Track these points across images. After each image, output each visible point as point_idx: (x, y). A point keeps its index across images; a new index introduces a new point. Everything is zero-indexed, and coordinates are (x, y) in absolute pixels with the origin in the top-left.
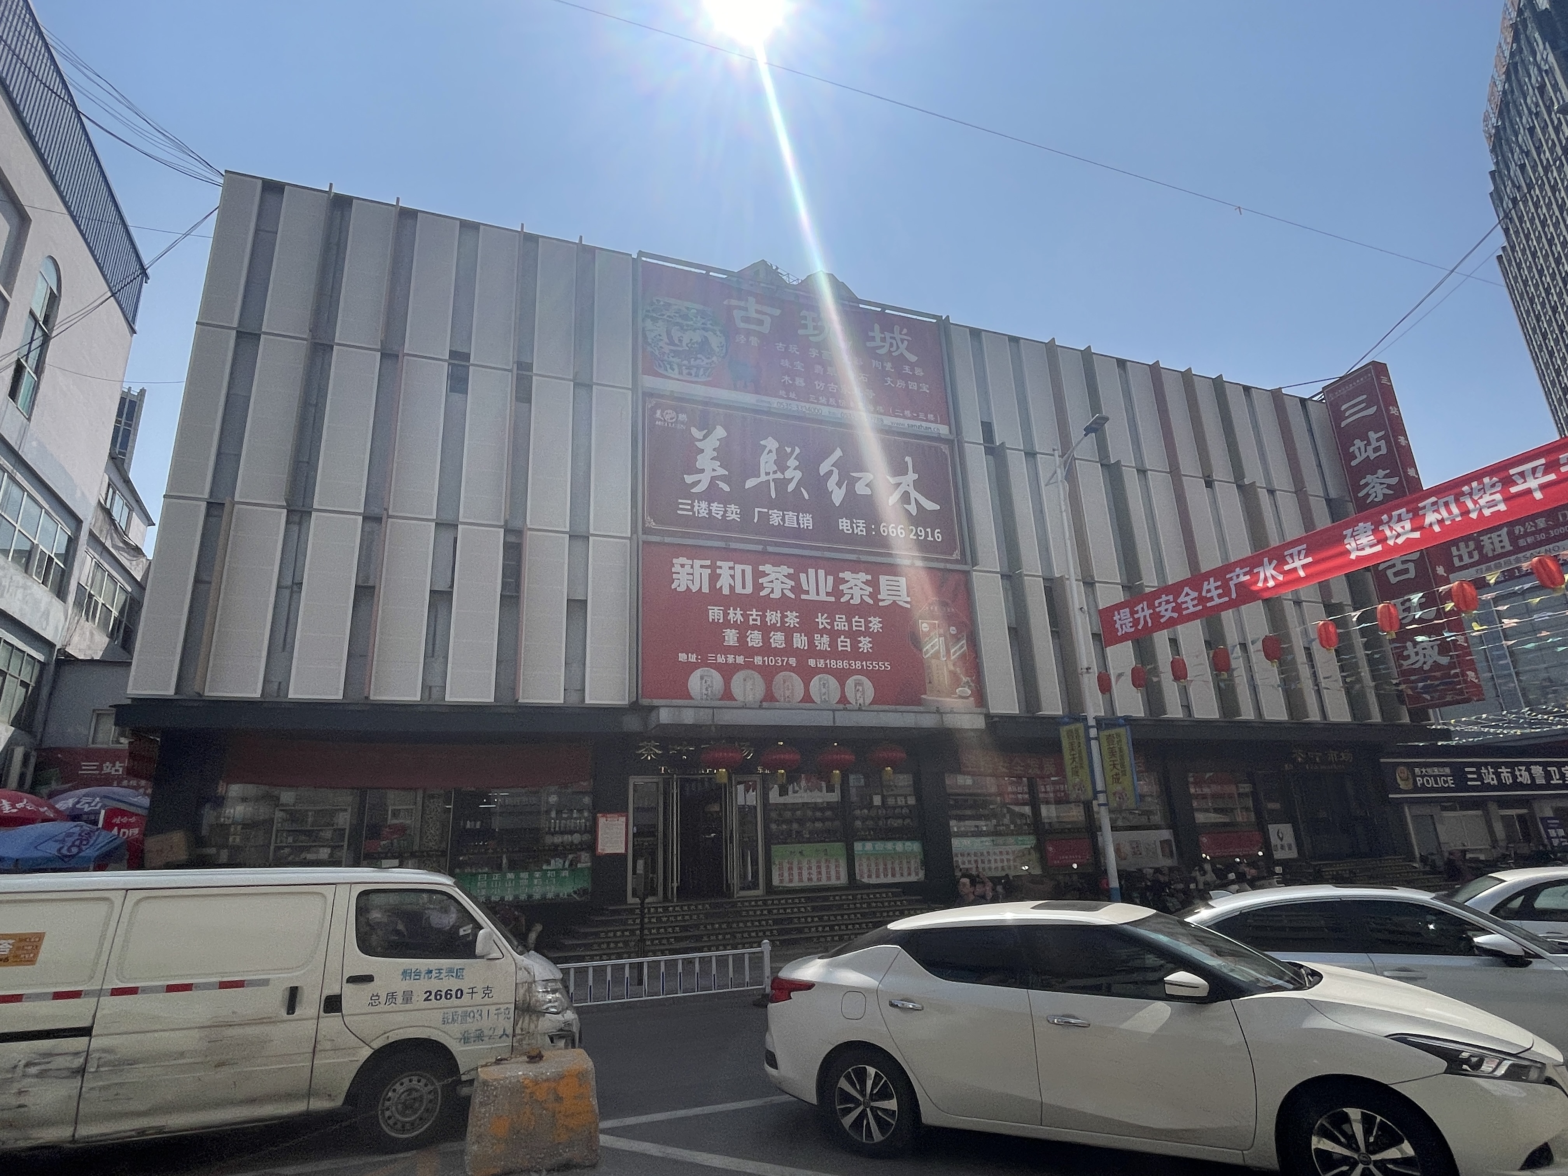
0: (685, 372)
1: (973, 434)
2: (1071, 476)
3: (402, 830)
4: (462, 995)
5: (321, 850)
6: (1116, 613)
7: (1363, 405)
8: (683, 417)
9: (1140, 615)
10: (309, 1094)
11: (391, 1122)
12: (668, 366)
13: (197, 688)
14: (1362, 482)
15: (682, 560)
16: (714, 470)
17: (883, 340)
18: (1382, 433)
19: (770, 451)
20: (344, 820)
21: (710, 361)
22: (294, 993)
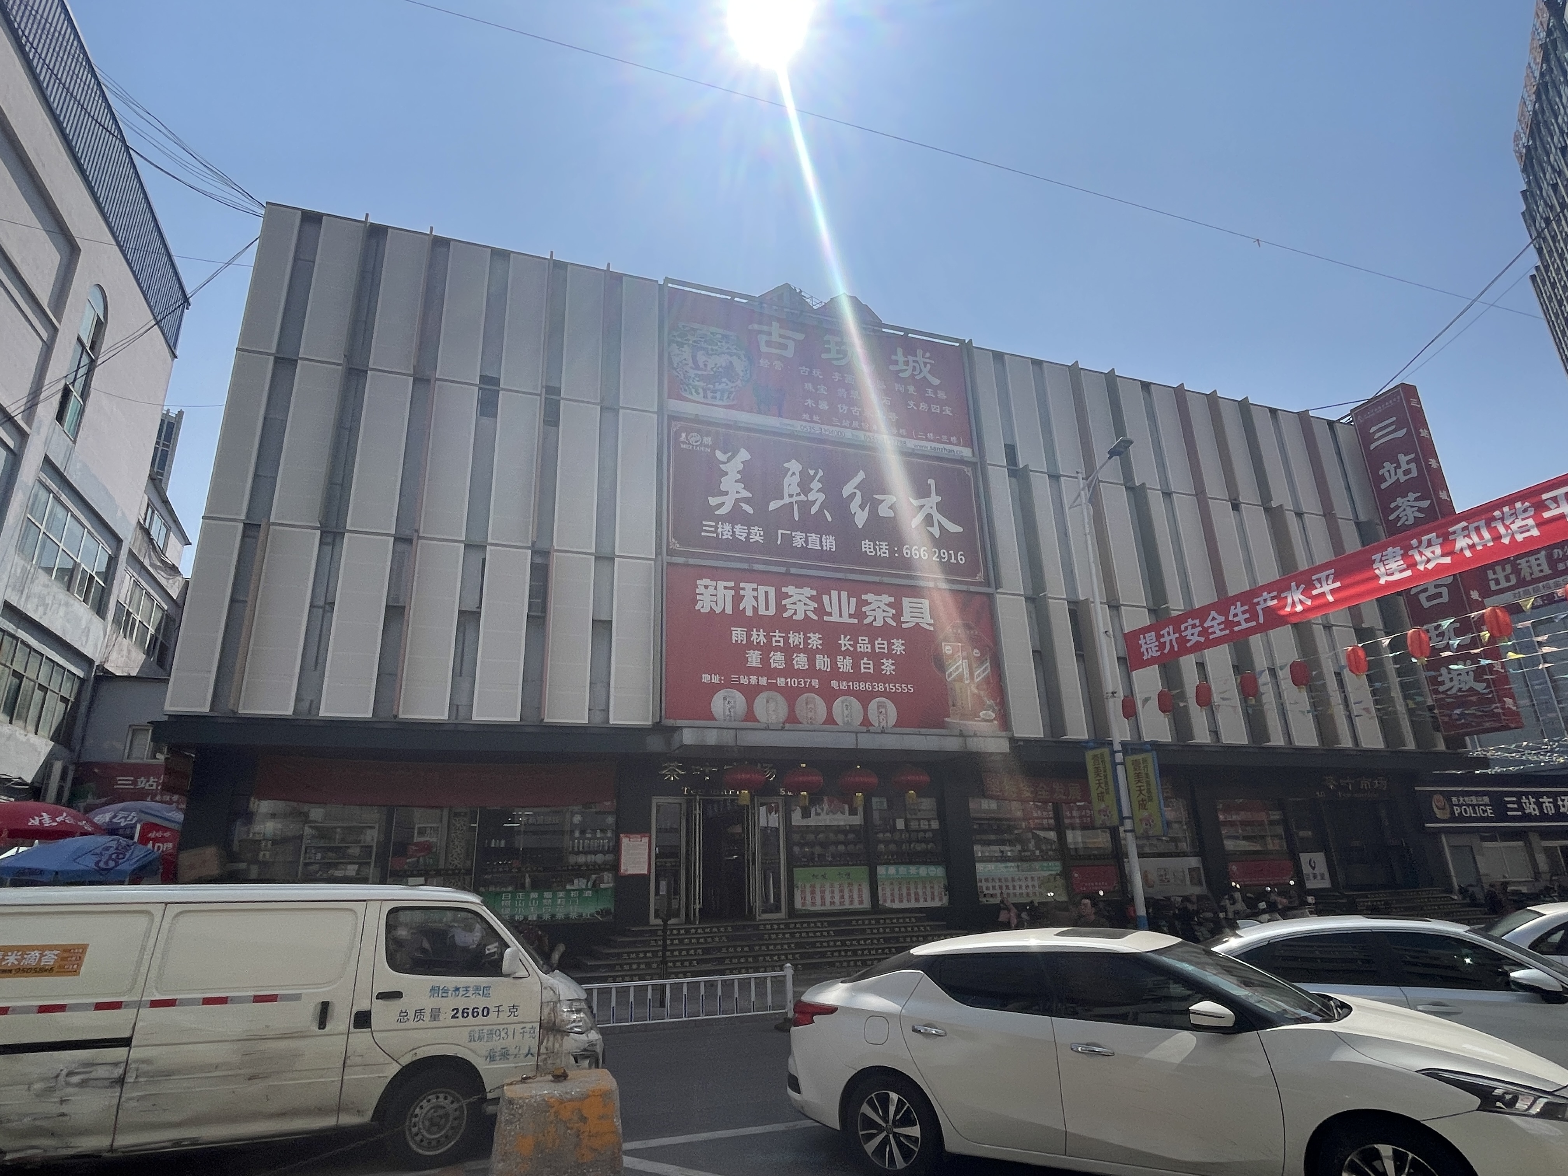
0: (710, 395)
1: (996, 456)
2: (1095, 500)
3: (427, 848)
4: (488, 1013)
5: (350, 867)
6: (1142, 636)
7: (1394, 427)
8: (708, 440)
9: (1166, 639)
10: (339, 1109)
11: (418, 1138)
12: (693, 391)
13: (231, 707)
14: (1393, 505)
15: (706, 581)
16: (738, 492)
17: (907, 363)
18: (1413, 456)
19: (794, 473)
20: (372, 837)
21: (733, 385)
22: (325, 1007)
